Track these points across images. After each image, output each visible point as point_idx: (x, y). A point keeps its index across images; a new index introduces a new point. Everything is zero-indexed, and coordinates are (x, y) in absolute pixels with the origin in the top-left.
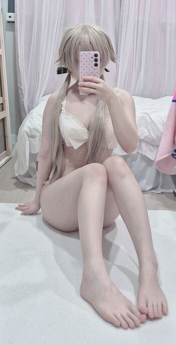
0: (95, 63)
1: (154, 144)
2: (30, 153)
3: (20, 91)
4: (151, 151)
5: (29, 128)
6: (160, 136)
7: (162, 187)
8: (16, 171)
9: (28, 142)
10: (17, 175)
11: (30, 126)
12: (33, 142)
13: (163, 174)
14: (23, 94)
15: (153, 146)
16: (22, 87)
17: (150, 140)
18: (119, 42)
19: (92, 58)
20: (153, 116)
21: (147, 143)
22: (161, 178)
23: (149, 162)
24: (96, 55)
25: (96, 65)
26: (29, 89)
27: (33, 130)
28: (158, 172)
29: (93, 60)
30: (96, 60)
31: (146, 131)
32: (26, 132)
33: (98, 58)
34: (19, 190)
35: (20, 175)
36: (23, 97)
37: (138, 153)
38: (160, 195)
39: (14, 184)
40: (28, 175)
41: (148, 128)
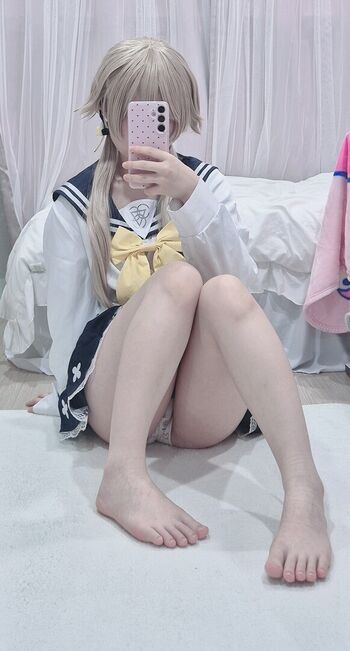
0: (159, 123)
1: (300, 270)
2: (36, 306)
3: (4, 181)
4: (295, 286)
5: (31, 252)
6: (311, 253)
7: (321, 362)
8: (7, 347)
9: (29, 283)
10: (9, 357)
11: (32, 248)
12: (41, 283)
13: (322, 332)
14: (10, 189)
15: (298, 275)
16: (6, 172)
17: (291, 262)
19: (154, 114)
20: (297, 213)
21: (285, 269)
22: (318, 341)
23: (292, 309)
24: (161, 109)
25: (161, 128)
26: (24, 175)
27: (39, 258)
28: (311, 331)
29: (156, 118)
30: (161, 119)
31: (283, 244)
32: (24, 261)
33: (166, 114)
34: (17, 385)
35: (17, 356)
36: (12, 195)
37: (266, 292)
38: (319, 378)
39: (6, 374)
40: (34, 353)
41: (284, 237)
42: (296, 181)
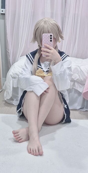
1: (82, 83)
2: (13, 87)
3: (8, 53)
4: (81, 87)
5: (13, 73)
6: (85, 79)
7: (86, 108)
8: (5, 97)
9: (12, 81)
10: (5, 99)
11: (13, 72)
12: (15, 81)
13: (87, 100)
14: (9, 56)
16: (9, 51)
17: (80, 81)
18: (64, 26)
19: (49, 37)
20: (82, 68)
21: (78, 83)
22: (86, 102)
23: (79, 93)
24: (51, 36)
25: (51, 41)
26: (13, 52)
27: (15, 75)
28: (84, 99)
29: (50, 38)
30: (51, 38)
31: (78, 76)
32: (11, 75)
34: (7, 107)
35: (7, 99)
36: (10, 57)
37: (73, 88)
38: (85, 112)
39: (4, 104)
40: (12, 99)
41: (79, 74)
42: (83, 59)
